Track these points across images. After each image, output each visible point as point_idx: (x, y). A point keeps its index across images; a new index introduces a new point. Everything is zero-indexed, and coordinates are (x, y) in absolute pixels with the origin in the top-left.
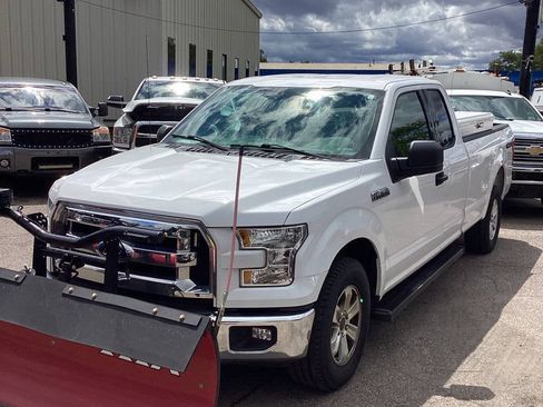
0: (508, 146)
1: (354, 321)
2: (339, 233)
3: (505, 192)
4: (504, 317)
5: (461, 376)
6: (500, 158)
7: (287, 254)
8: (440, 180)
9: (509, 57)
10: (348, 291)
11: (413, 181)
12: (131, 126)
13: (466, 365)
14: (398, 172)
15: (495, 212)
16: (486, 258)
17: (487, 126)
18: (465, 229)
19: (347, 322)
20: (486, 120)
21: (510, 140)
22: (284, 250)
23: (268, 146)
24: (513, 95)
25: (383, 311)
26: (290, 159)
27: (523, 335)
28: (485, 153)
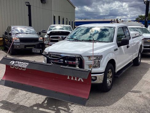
0: (142, 40)
1: (111, 77)
2: (108, 57)
3: (142, 51)
4: (143, 78)
5: (134, 89)
6: (141, 43)
7: (98, 61)
8: (128, 47)
9: (141, 17)
10: (110, 70)
11: (122, 47)
12: (49, 37)
13: (135, 87)
14: (119, 45)
15: (140, 56)
16: (138, 67)
17: (138, 35)
18: (133, 59)
19: (110, 77)
20: (137, 33)
21: (143, 38)
22: (97, 61)
23: (90, 40)
24: (143, 27)
25: (116, 76)
26: (96, 42)
27: (147, 81)
28: (137, 41)
